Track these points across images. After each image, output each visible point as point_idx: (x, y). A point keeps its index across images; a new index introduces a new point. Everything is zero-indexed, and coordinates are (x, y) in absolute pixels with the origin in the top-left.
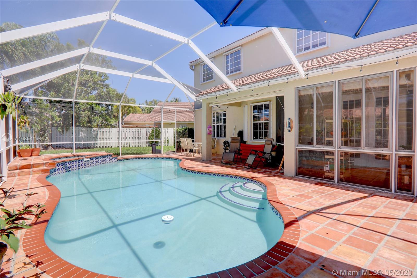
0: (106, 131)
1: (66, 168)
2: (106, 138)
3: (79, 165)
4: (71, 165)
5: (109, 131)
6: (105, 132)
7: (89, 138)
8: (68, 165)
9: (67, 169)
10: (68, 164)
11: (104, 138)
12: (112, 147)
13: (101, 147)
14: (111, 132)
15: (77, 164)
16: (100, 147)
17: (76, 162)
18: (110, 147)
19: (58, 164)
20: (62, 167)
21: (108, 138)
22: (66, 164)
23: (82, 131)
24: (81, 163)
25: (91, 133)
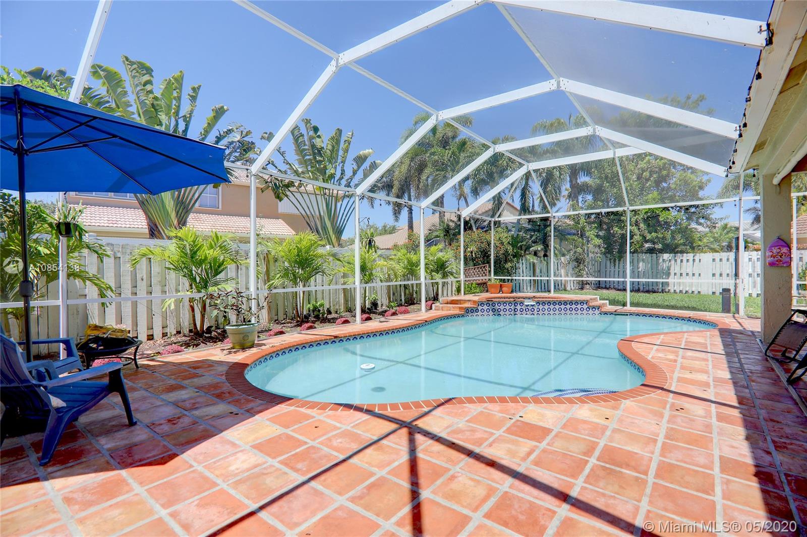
0: (688, 260)
1: (494, 310)
2: (687, 274)
3: (516, 310)
4: (502, 307)
5: (694, 260)
6: (685, 261)
7: (655, 273)
8: (497, 307)
9: (496, 312)
10: (496, 305)
11: (684, 275)
12: (699, 292)
13: (678, 291)
14: (697, 261)
15: (512, 307)
16: (675, 291)
17: (510, 305)
18: (696, 292)
19: (482, 304)
20: (487, 308)
21: (691, 274)
22: (494, 305)
23: (643, 260)
24: (519, 307)
25: (658, 263)
